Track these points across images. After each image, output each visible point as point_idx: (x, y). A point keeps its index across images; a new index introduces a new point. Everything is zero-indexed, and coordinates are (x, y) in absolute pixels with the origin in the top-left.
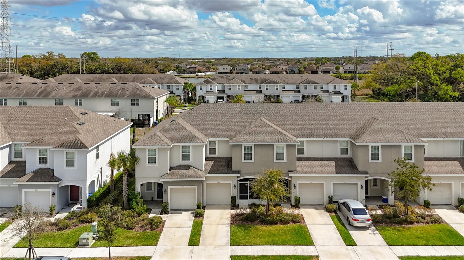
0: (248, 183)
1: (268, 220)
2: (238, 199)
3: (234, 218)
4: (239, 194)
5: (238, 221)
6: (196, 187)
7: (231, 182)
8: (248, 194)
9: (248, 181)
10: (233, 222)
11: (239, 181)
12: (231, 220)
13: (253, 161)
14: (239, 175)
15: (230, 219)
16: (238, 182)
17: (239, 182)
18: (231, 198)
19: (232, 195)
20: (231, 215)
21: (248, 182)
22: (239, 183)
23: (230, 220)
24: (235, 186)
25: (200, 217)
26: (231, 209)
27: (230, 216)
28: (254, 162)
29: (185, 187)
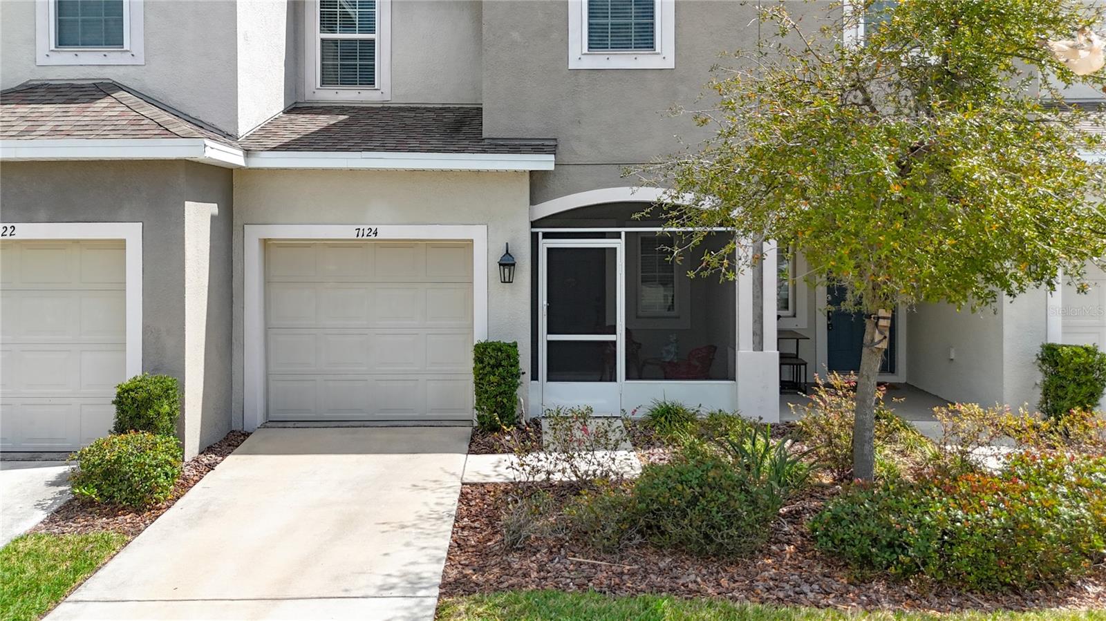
0: (620, 245)
1: (950, 539)
2: (535, 377)
3: (492, 520)
4: (544, 337)
5: (542, 556)
6: (131, 233)
7: (477, 234)
8: (620, 338)
9: (623, 230)
10: (481, 569)
11: (541, 231)
12: (458, 545)
13: (663, 55)
14: (544, 162)
15: (447, 527)
16: (534, 237)
17: (546, 236)
18: (479, 360)
19: (480, 336)
20: (463, 495)
21: (618, 235)
22: (544, 244)
23: (445, 542)
24: (507, 264)
25: (110, 507)
26: (471, 452)
27: (451, 502)
28: (670, 63)
29: (26, 231)
